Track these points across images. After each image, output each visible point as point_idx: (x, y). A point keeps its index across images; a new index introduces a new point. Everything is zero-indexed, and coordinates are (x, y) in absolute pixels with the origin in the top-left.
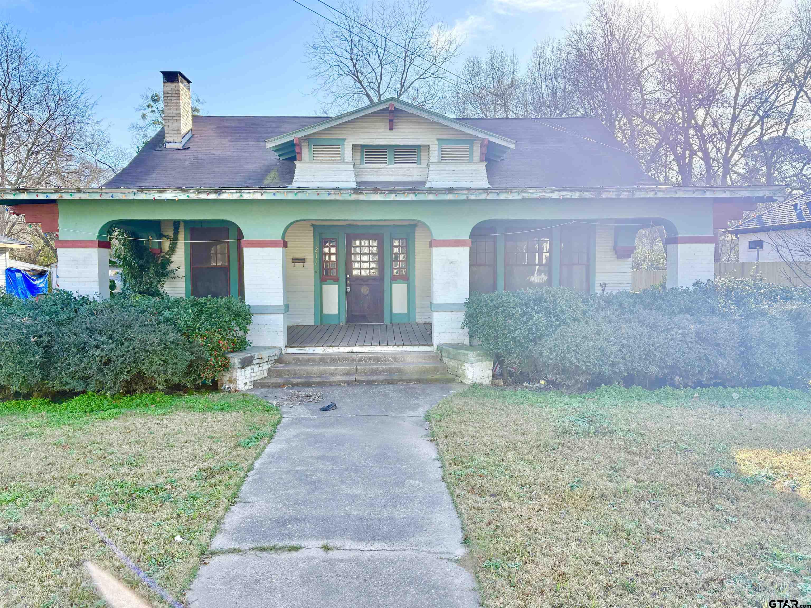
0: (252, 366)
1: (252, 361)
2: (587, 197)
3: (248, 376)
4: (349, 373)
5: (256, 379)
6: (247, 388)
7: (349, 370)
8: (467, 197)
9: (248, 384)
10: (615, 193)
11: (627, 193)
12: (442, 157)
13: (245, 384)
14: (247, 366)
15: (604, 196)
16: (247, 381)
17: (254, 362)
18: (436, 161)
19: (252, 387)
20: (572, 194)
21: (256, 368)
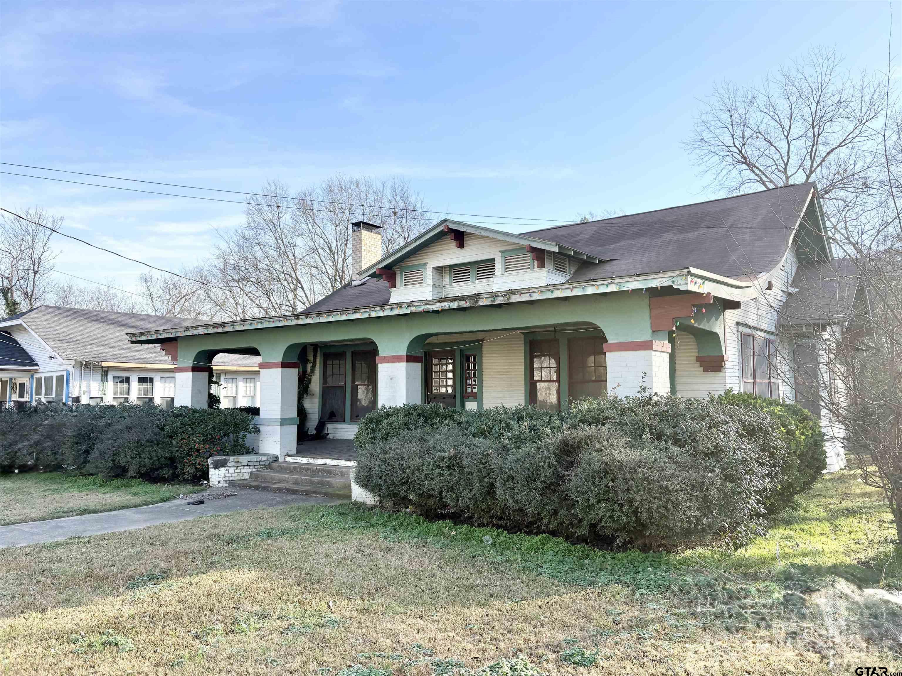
0: (227, 468)
1: (226, 463)
2: (465, 306)
3: (223, 475)
4: (296, 483)
5: (231, 479)
6: (220, 485)
7: (296, 479)
8: (369, 315)
9: (222, 482)
10: (490, 299)
11: (502, 298)
12: (507, 268)
13: (219, 482)
14: (221, 467)
15: (480, 303)
16: (221, 479)
17: (229, 464)
18: (500, 273)
19: (227, 485)
20: (452, 304)
21: (232, 470)
